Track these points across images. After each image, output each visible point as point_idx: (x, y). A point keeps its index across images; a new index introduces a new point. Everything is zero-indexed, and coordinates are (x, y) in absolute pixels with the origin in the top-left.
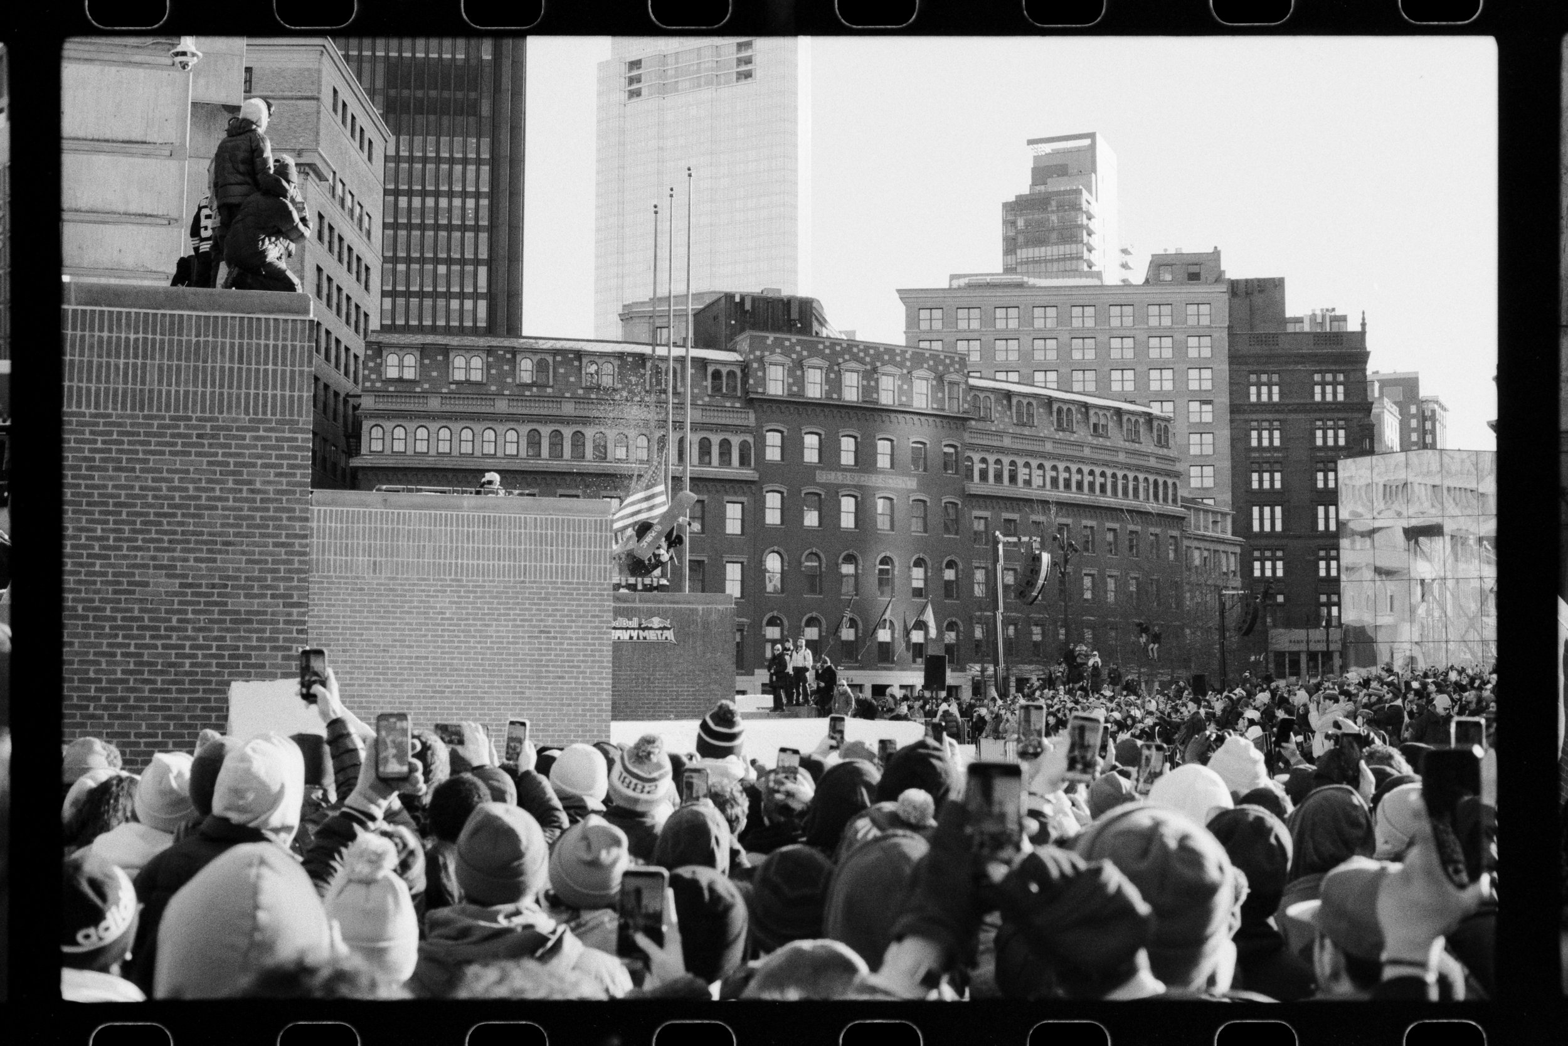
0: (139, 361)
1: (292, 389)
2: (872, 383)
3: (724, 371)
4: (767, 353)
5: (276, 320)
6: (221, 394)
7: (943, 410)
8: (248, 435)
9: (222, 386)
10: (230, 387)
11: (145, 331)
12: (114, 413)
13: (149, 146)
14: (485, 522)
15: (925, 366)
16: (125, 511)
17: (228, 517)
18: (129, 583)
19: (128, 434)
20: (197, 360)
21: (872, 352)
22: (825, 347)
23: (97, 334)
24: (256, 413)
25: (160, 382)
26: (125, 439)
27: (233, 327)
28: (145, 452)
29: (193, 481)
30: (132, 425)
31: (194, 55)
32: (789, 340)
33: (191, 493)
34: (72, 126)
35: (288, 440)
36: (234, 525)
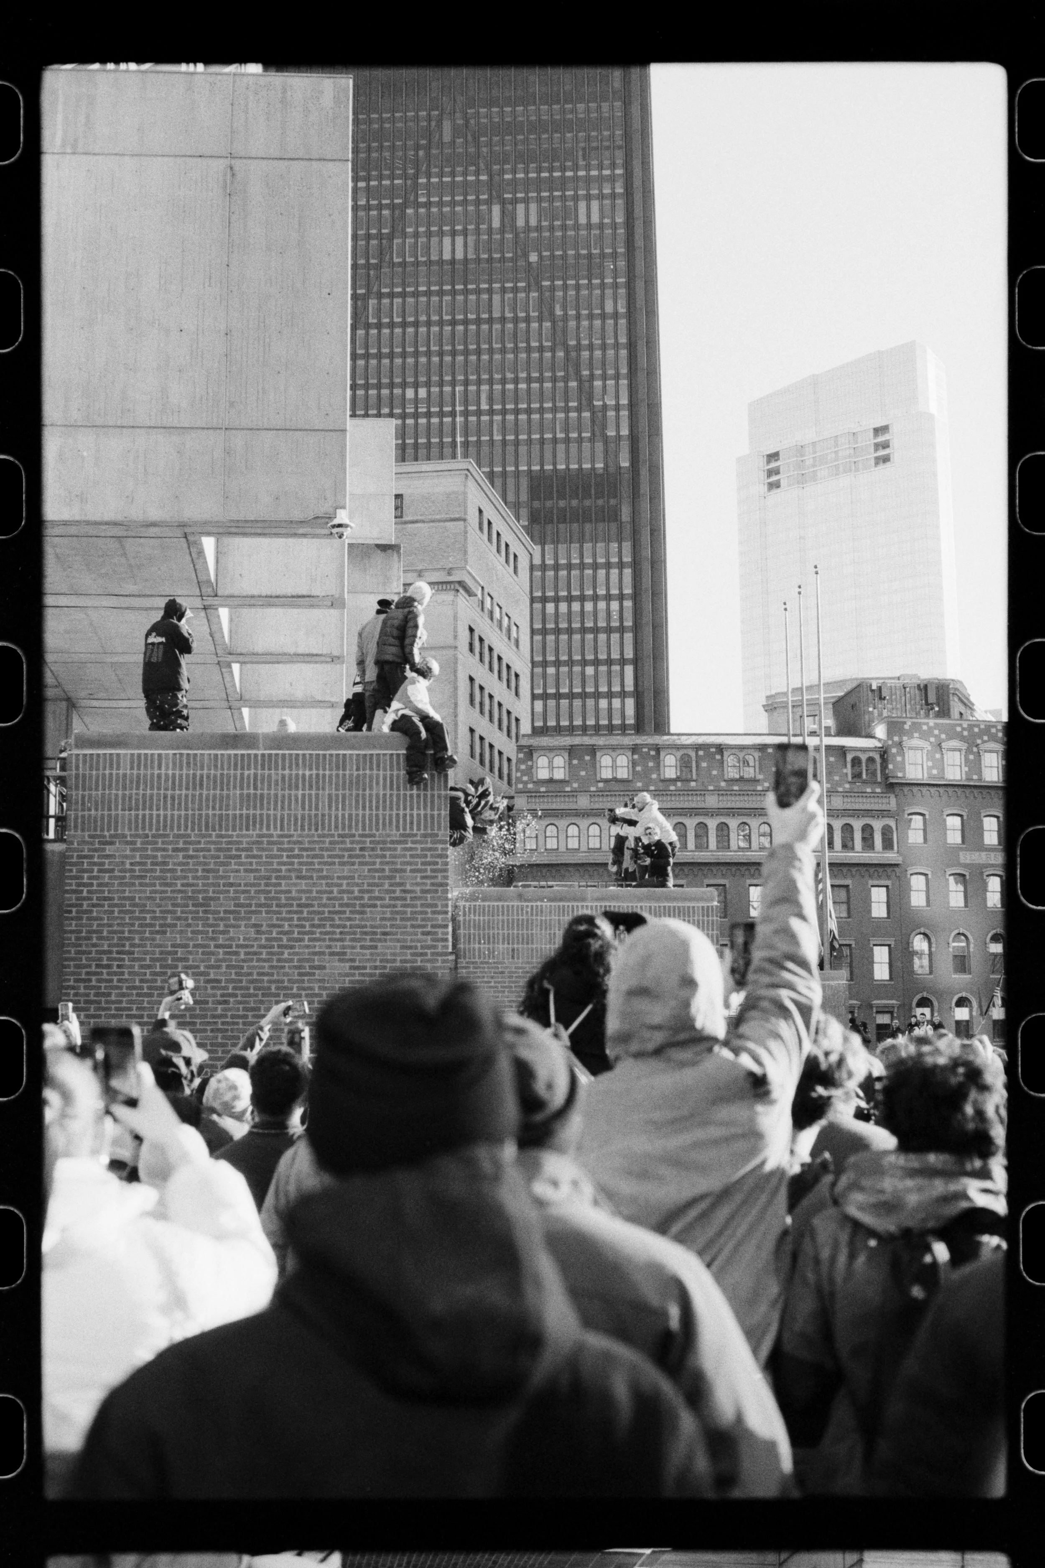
0: (313, 792)
1: (432, 809)
3: (864, 757)
4: (905, 738)
6: (377, 815)
8: (399, 846)
9: (377, 808)
10: (384, 809)
11: (317, 769)
12: (296, 834)
13: (313, 599)
16: (305, 910)
17: (385, 912)
18: (311, 967)
19: (306, 850)
20: (358, 789)
22: (963, 729)
23: (280, 772)
24: (405, 829)
25: (330, 807)
26: (305, 853)
27: (385, 761)
28: (320, 863)
30: (309, 842)
31: (347, 526)
32: (927, 724)
33: (356, 894)
34: (247, 586)
35: (430, 849)
36: (390, 919)
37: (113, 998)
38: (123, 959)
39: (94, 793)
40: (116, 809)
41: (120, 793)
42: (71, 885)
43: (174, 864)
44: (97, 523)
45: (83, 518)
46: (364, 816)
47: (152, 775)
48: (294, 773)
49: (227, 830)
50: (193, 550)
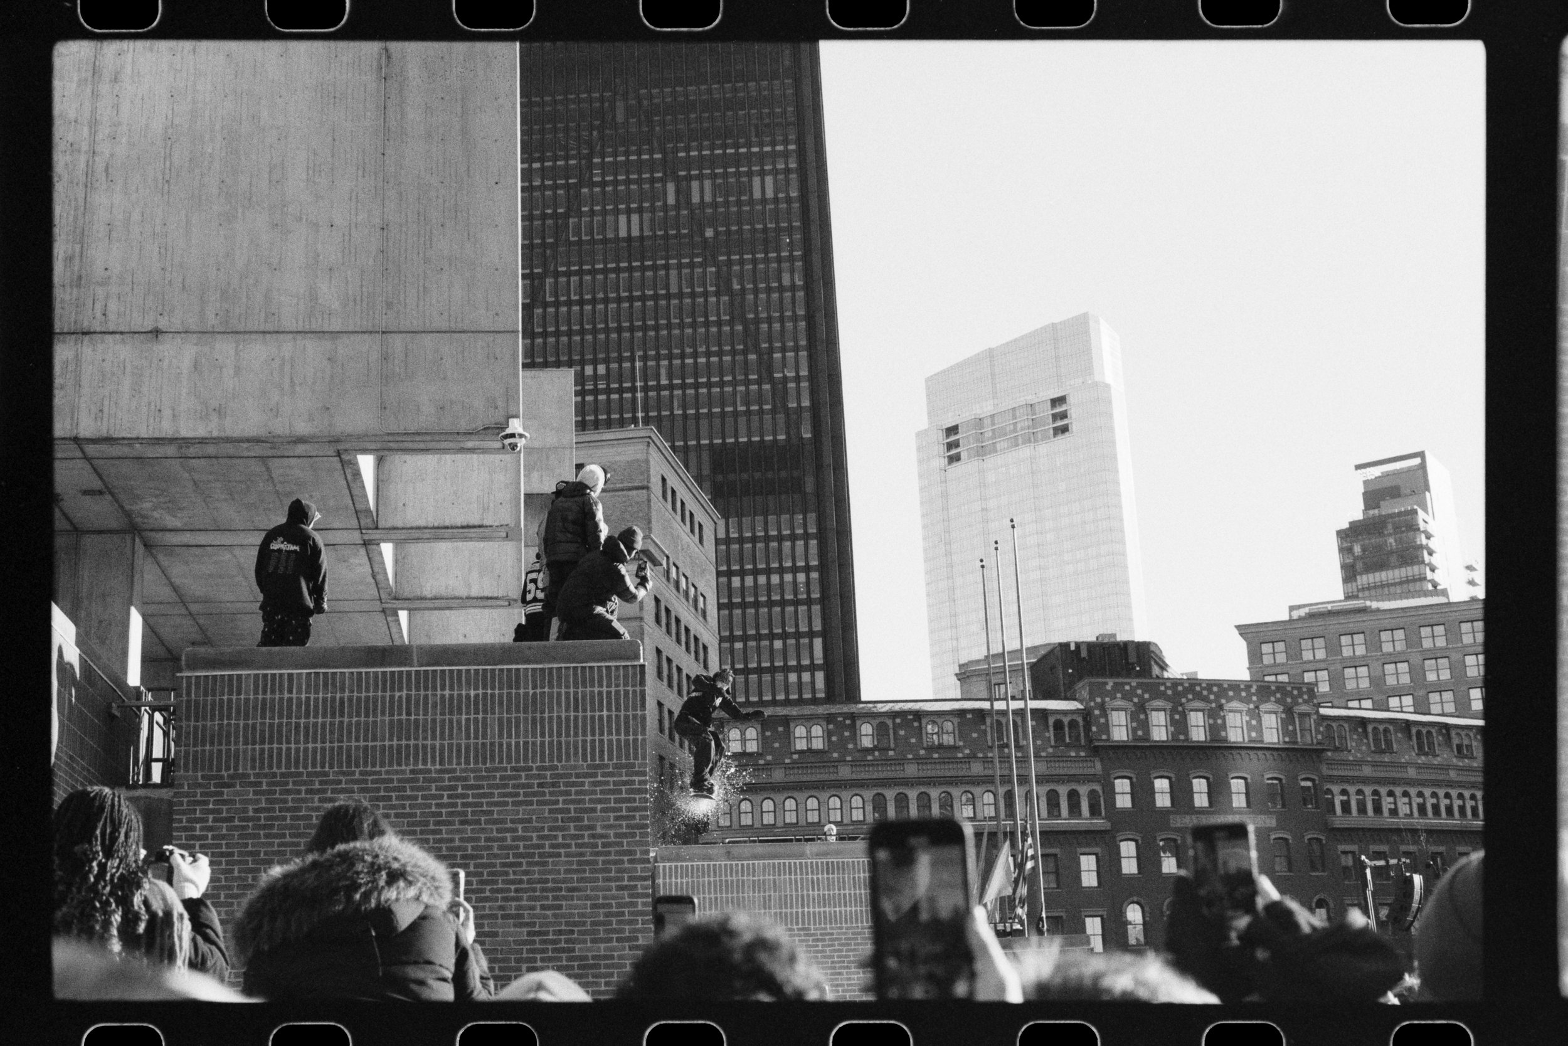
0: (480, 716)
1: (627, 733)
2: (1219, 721)
3: (1066, 720)
4: (1107, 699)
5: (608, 667)
6: (559, 743)
7: (1296, 743)
8: (587, 781)
9: (559, 735)
10: (568, 735)
11: (485, 687)
12: (458, 768)
13: (485, 530)
14: (829, 868)
15: (1273, 699)
17: (571, 863)
19: (472, 787)
20: (535, 711)
21: (1215, 689)
22: (1167, 688)
23: (439, 692)
24: (593, 759)
25: (501, 735)
26: (470, 792)
27: (567, 676)
28: (489, 804)
29: (537, 829)
30: (476, 778)
31: (521, 436)
32: (1129, 684)
33: (535, 841)
34: (413, 517)
35: (625, 783)
36: (577, 871)
39: (209, 723)
40: (236, 743)
41: (241, 722)
42: (180, 838)
43: (309, 809)
44: (237, 441)
45: (223, 435)
46: (543, 743)
47: (281, 700)
48: (456, 693)
49: (374, 765)
50: (348, 471)
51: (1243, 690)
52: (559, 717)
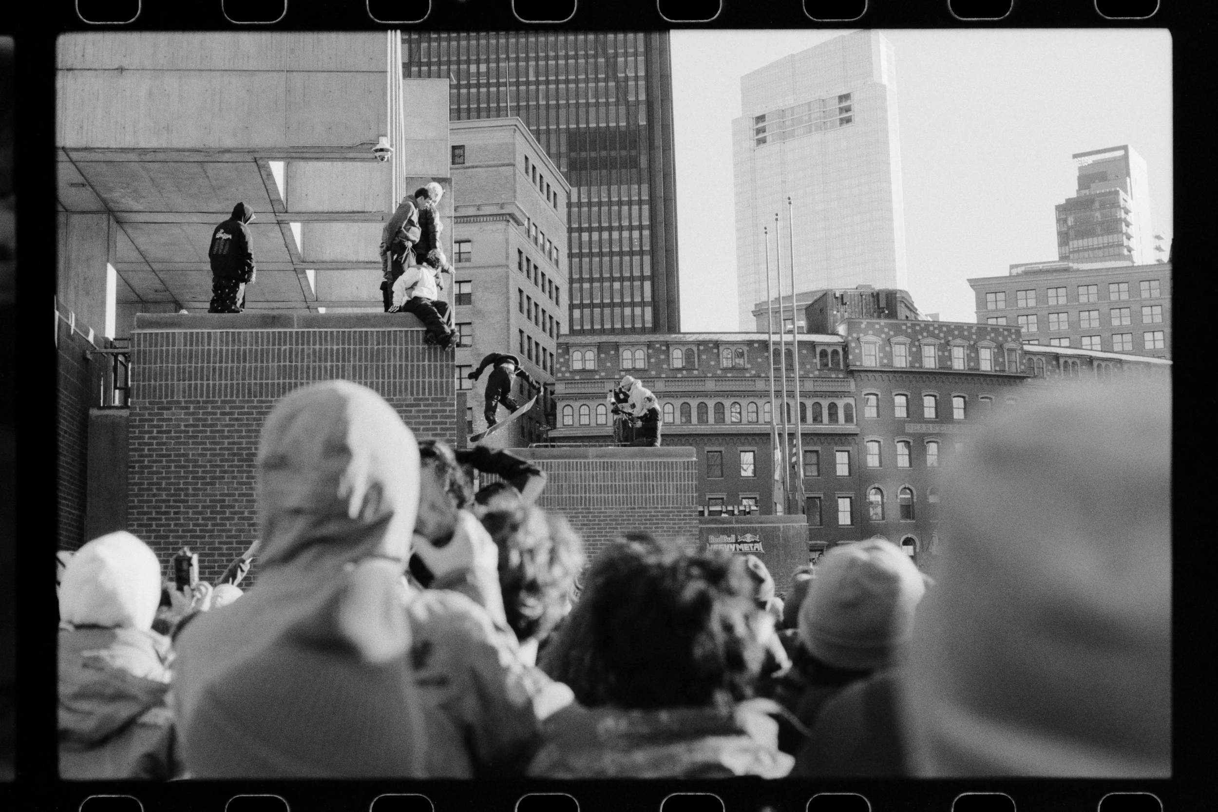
0: (340, 364)
1: (442, 377)
2: (946, 354)
3: (829, 350)
4: (861, 335)
6: (395, 383)
7: (1004, 371)
8: (413, 409)
9: (395, 377)
10: (401, 378)
11: (343, 344)
13: (366, 214)
14: (605, 466)
15: (988, 337)
20: (378, 361)
21: (944, 329)
22: (907, 327)
23: (312, 347)
24: (418, 394)
27: (401, 337)
31: (387, 150)
32: (879, 324)
34: (312, 205)
35: (439, 411)
37: (171, 540)
38: (179, 507)
39: (153, 366)
40: (172, 379)
41: (176, 366)
42: (134, 444)
43: (222, 426)
44: (179, 150)
45: (170, 146)
47: (203, 350)
48: (323, 347)
49: (267, 396)
50: (263, 172)
51: (966, 330)
52: (395, 366)
